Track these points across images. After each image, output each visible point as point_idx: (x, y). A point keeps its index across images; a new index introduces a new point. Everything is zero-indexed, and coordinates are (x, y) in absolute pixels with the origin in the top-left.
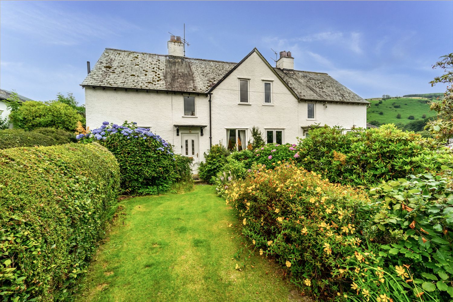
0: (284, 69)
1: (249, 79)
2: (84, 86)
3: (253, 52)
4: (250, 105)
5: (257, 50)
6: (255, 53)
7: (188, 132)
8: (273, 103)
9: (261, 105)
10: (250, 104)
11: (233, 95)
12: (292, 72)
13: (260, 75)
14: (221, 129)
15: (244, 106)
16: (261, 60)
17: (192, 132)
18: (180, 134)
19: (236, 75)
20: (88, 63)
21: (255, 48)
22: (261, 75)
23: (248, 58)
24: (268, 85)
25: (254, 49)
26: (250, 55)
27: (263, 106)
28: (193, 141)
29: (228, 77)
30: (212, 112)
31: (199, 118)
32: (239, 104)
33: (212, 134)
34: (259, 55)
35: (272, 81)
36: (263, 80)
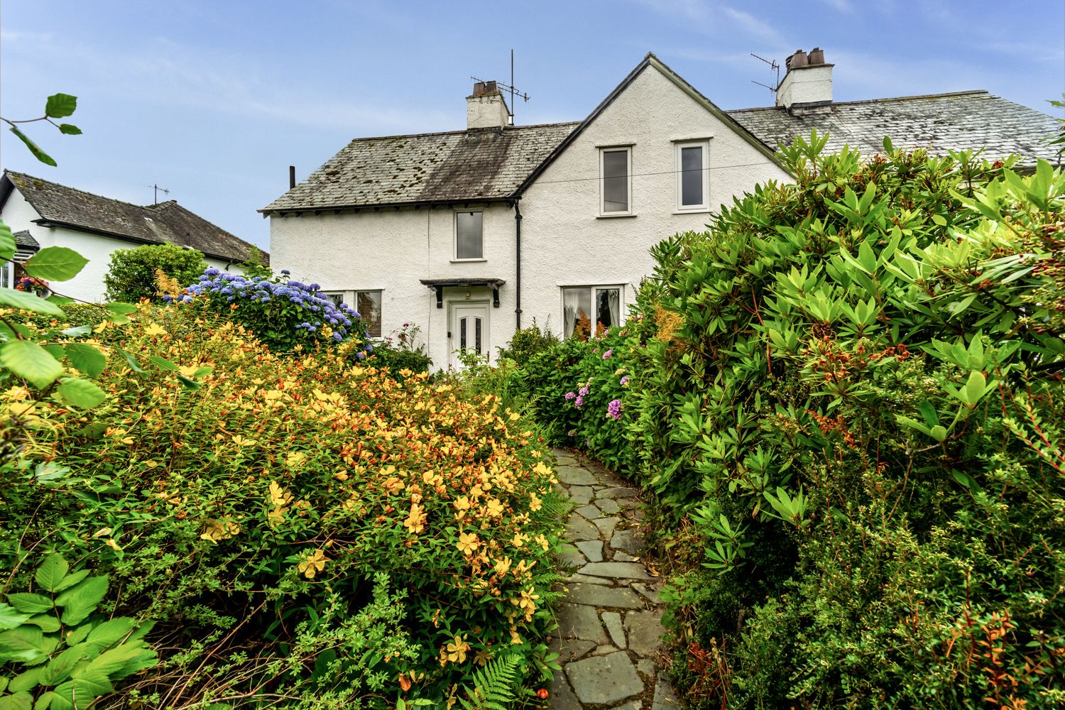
0: (794, 106)
1: (631, 146)
2: (267, 213)
3: (645, 67)
4: (634, 217)
5: (654, 58)
6: (650, 69)
7: (463, 298)
8: (710, 204)
9: (669, 214)
10: (634, 214)
11: (581, 195)
12: (828, 110)
13: (667, 129)
14: (548, 287)
15: (613, 223)
16: (670, 84)
17: (474, 298)
18: (445, 303)
19: (592, 140)
20: (292, 169)
21: (650, 55)
22: (671, 126)
23: (630, 88)
24: (691, 153)
25: (648, 57)
26: (635, 78)
27: (676, 217)
28: (478, 322)
29: (570, 148)
30: (523, 245)
31: (490, 263)
32: (598, 218)
33: (522, 301)
34: (662, 73)
35: (707, 140)
36: (676, 142)
